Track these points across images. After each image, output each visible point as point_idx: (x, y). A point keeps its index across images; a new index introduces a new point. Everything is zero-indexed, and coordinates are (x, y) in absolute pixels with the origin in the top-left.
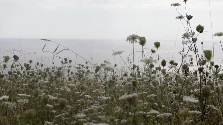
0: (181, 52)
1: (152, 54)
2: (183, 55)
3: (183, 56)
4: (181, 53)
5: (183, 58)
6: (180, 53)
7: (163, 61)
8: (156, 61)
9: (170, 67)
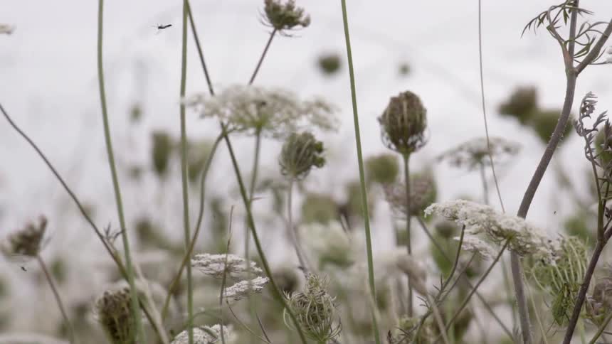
0: (553, 14)
1: (273, 34)
2: (572, 40)
3: (569, 55)
4: (551, 28)
5: (572, 74)
6: (546, 23)
7: (396, 103)
8: (322, 112)
9: (465, 156)
